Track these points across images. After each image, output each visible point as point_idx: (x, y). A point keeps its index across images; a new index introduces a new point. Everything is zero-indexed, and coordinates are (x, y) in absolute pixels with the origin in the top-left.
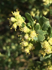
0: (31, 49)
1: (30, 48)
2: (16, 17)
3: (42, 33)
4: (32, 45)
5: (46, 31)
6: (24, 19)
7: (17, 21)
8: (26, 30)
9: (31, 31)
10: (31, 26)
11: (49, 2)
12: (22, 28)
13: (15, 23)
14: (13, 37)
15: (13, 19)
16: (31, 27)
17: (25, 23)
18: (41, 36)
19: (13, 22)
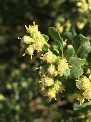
0: (59, 90)
1: (57, 90)
2: (32, 35)
3: (78, 63)
4: (61, 84)
5: (85, 59)
6: (46, 39)
7: (33, 41)
8: (50, 57)
9: (60, 60)
10: (59, 50)
11: (89, 6)
12: (42, 55)
13: (30, 46)
14: (24, 66)
15: (27, 39)
16: (58, 52)
17: (48, 45)
18: (76, 68)
19: (28, 43)
